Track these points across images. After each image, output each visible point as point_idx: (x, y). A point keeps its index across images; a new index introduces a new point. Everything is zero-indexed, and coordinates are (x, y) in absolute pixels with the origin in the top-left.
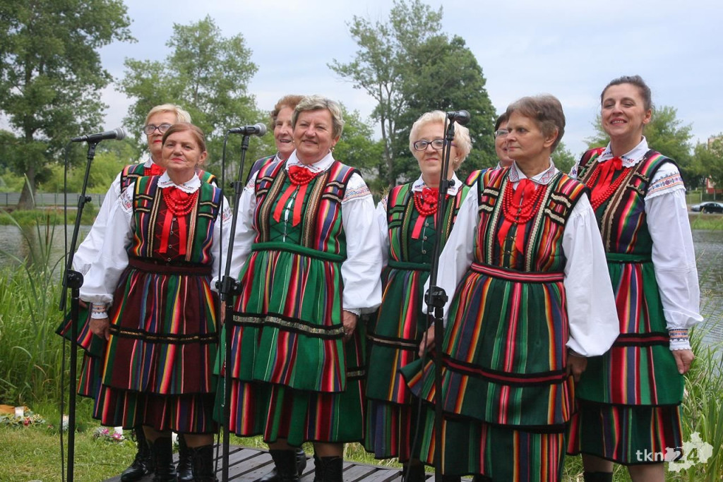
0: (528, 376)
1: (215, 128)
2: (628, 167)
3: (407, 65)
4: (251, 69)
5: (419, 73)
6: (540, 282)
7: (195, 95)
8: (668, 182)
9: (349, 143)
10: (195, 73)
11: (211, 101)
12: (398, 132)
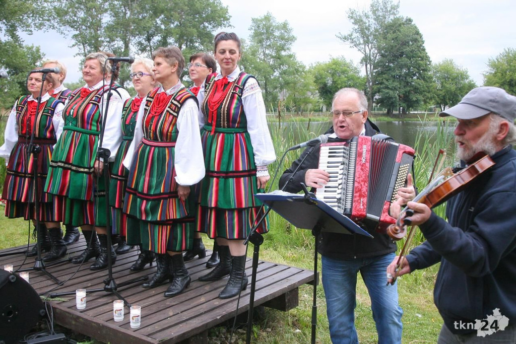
0: (154, 195)
1: (275, 72)
2: (231, 81)
3: (380, 34)
4: (293, 39)
5: (386, 38)
6: (165, 147)
7: (264, 54)
8: (252, 88)
9: (347, 78)
10: (264, 43)
11: (272, 57)
12: (375, 71)
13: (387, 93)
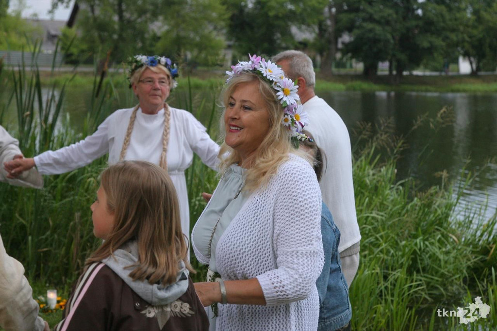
13: (371, 31)
